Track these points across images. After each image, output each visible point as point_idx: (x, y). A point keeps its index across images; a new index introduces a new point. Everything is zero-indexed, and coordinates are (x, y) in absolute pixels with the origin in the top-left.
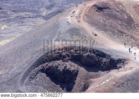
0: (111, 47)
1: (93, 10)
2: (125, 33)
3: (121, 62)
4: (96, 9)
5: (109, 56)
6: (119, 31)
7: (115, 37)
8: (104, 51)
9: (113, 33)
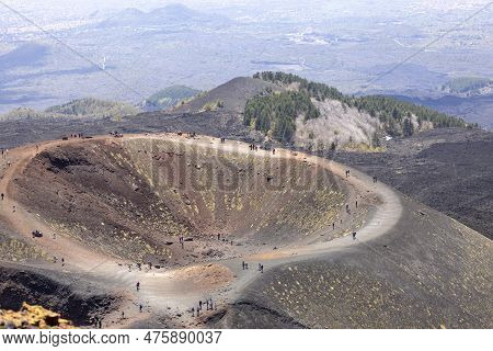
0: (79, 265)
1: (38, 167)
2: (127, 230)
3: (101, 306)
4: (48, 165)
5: (67, 289)
6: (109, 223)
7: (97, 240)
8: (53, 277)
9: (94, 229)
